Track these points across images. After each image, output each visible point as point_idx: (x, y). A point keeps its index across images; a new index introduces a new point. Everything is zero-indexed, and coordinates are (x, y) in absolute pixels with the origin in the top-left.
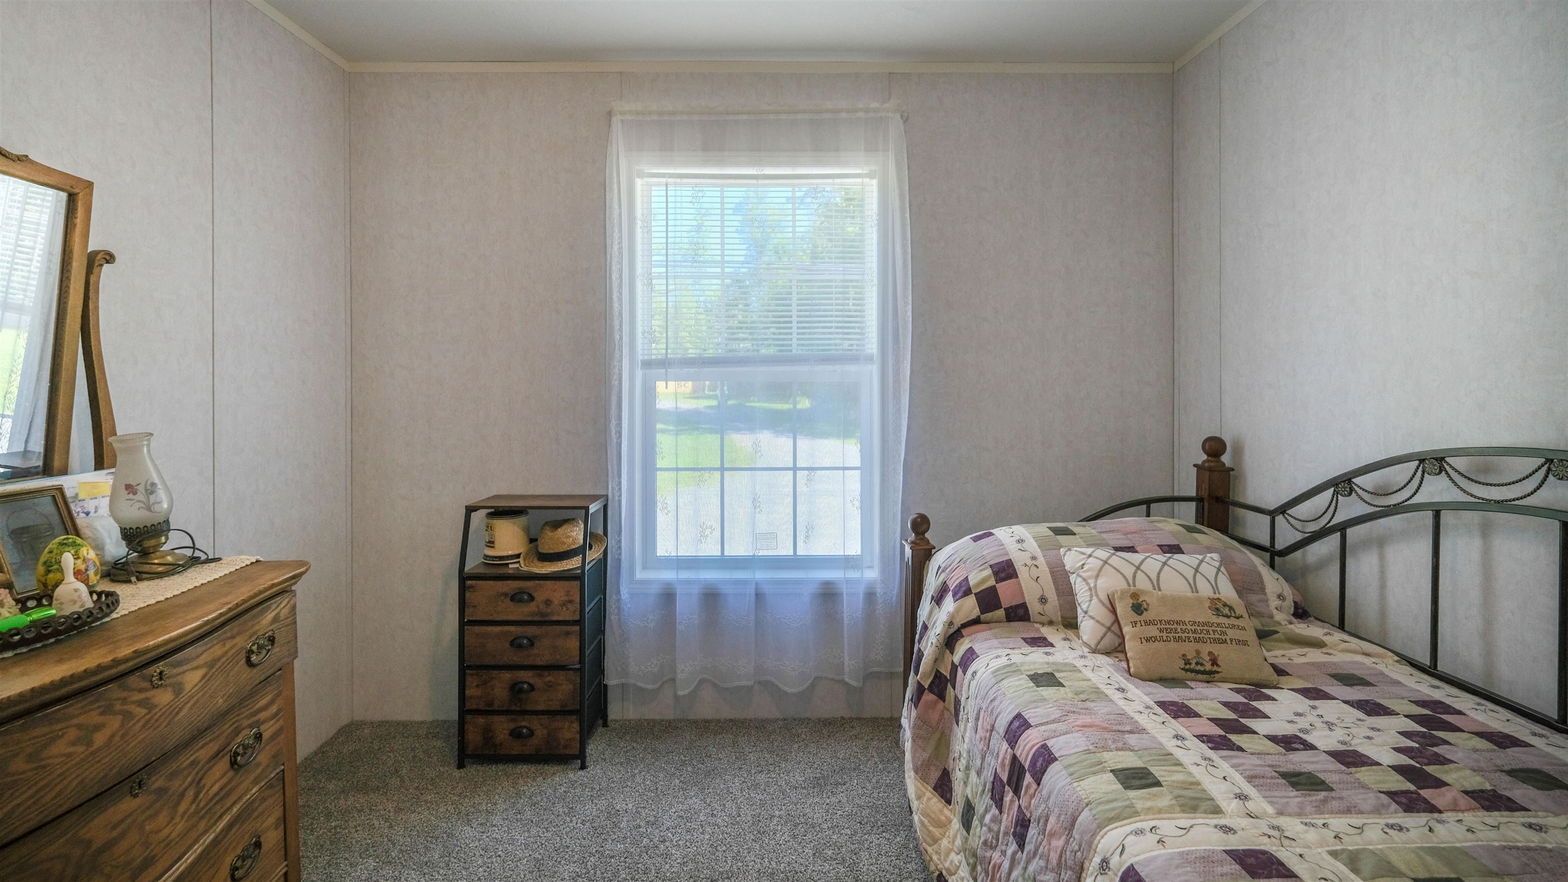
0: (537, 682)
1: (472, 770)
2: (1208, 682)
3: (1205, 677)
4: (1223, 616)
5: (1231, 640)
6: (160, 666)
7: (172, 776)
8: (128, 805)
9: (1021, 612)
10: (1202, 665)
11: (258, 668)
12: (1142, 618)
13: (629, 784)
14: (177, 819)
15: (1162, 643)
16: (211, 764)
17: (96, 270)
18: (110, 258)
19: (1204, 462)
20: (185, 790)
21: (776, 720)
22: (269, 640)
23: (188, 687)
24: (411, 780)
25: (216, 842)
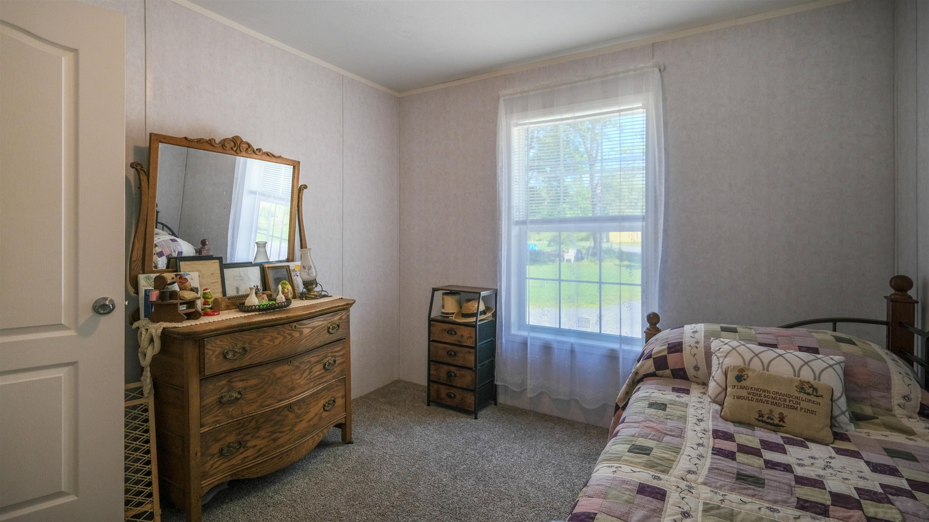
0: (457, 372)
1: (432, 408)
2: (775, 431)
3: (772, 427)
4: (805, 393)
5: (801, 409)
6: (295, 324)
7: (301, 363)
8: (286, 367)
9: (681, 373)
10: (772, 419)
11: (332, 335)
12: (740, 384)
13: (491, 430)
14: (303, 378)
15: (747, 401)
16: (316, 364)
17: (301, 192)
18: (305, 187)
19: (892, 295)
20: (306, 369)
21: (582, 423)
22: (337, 326)
23: (304, 333)
24: (409, 405)
25: (317, 393)
